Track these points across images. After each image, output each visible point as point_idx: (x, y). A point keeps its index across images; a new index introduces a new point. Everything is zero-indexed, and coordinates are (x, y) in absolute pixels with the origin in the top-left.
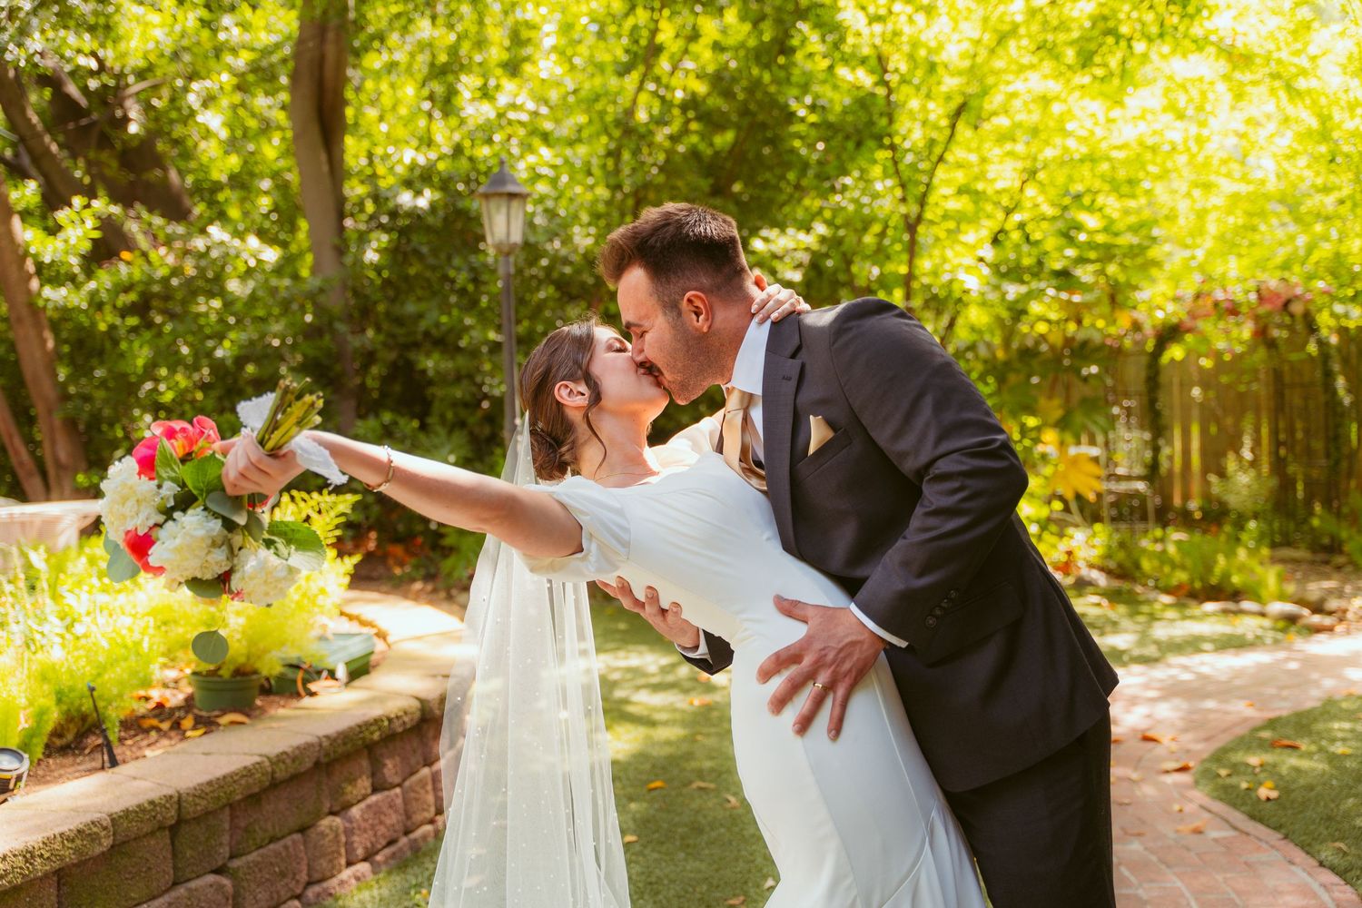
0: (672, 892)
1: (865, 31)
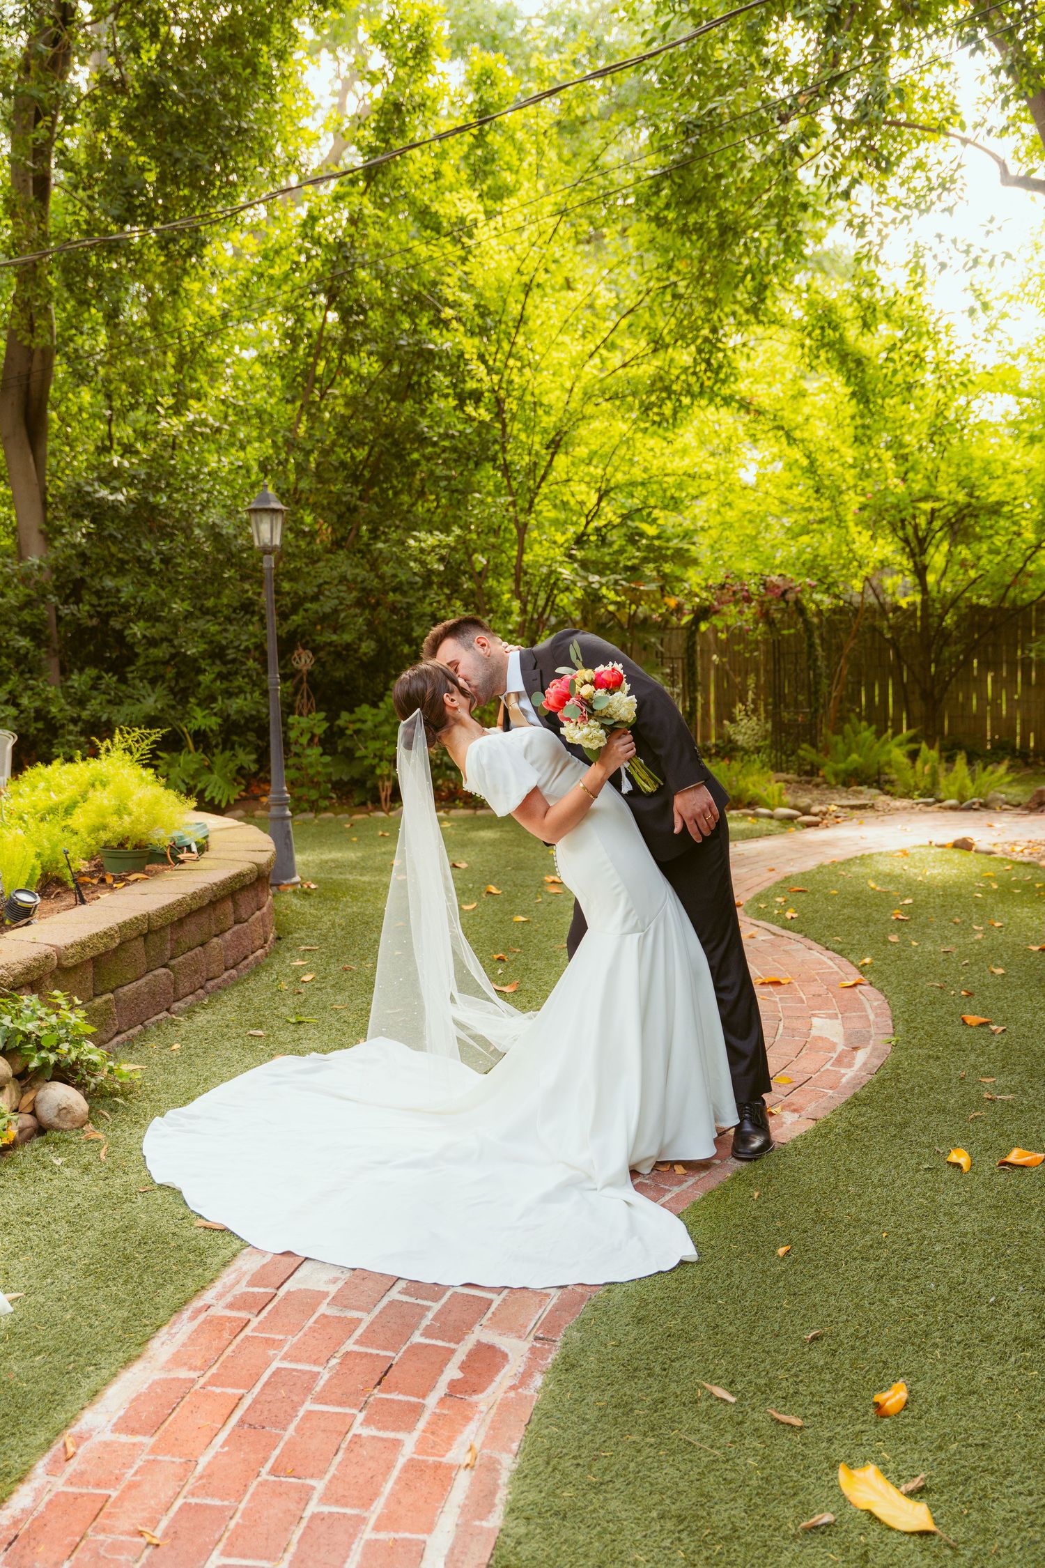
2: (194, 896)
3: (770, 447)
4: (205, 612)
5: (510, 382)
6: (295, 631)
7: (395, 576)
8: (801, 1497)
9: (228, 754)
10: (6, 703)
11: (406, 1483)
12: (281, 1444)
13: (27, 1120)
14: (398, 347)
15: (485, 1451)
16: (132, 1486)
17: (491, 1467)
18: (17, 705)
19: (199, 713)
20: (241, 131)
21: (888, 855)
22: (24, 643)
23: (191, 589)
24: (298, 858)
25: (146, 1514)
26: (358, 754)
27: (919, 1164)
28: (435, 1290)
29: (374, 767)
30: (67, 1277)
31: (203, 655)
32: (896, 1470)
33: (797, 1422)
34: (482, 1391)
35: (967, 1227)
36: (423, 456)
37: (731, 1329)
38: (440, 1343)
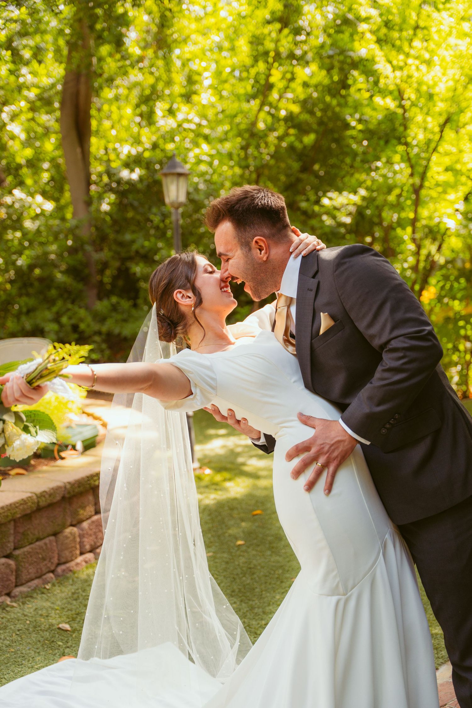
0: (262, 573)
1: (391, 75)
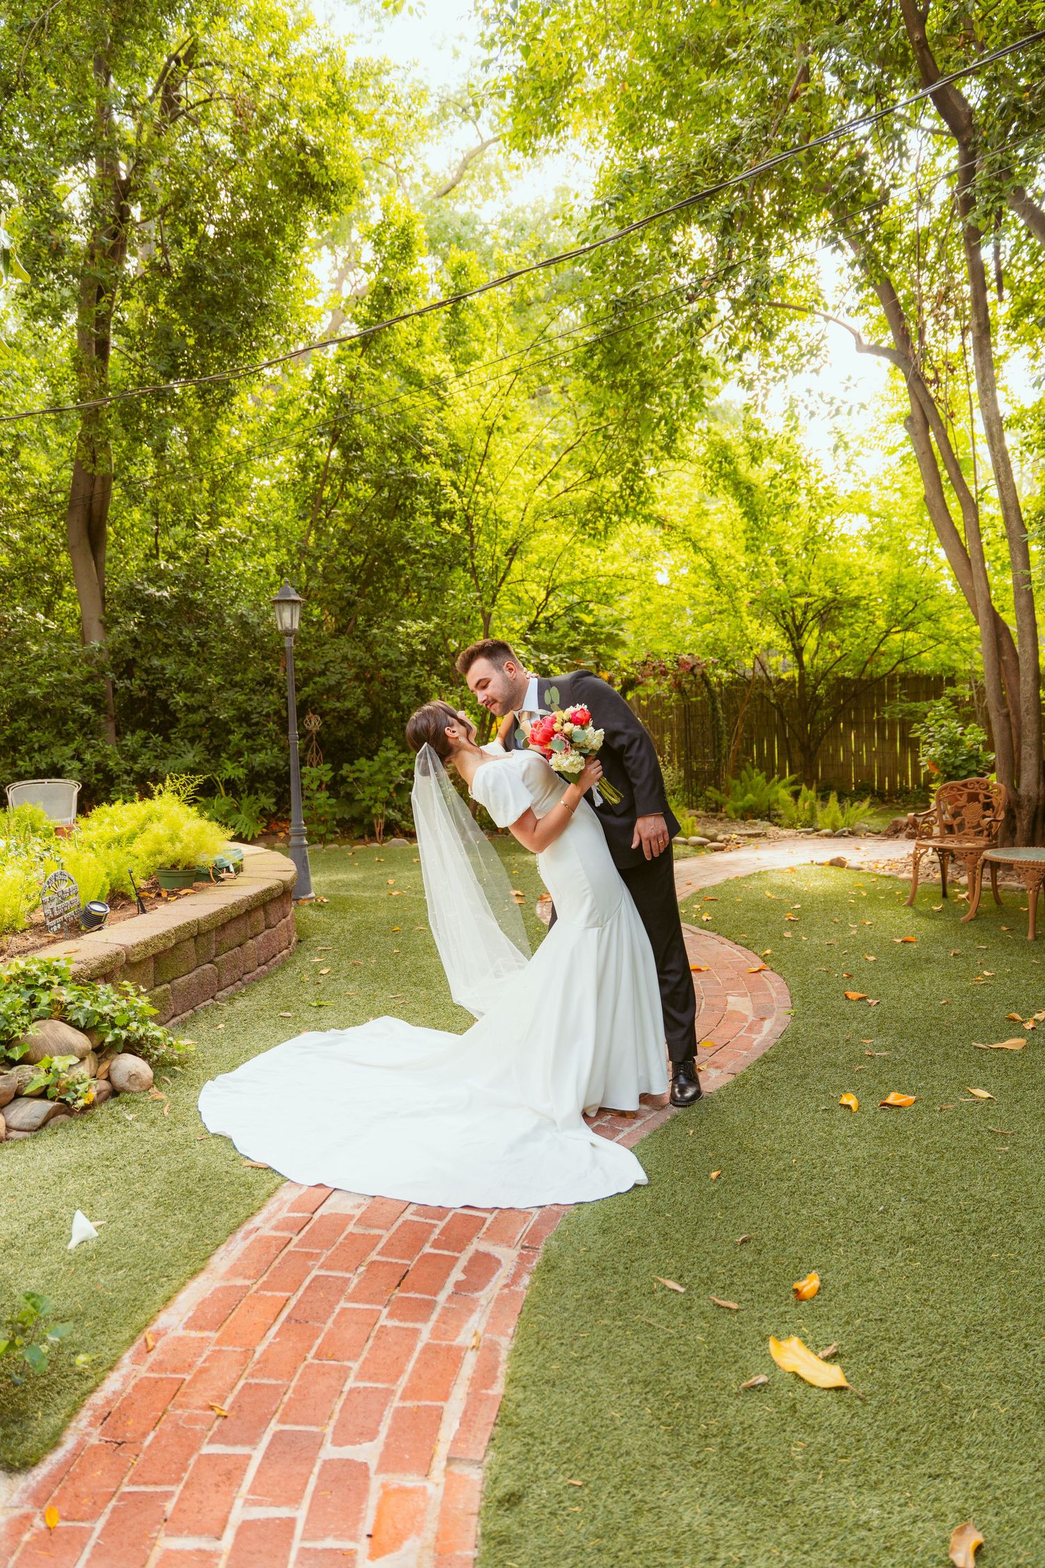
2: (234, 906)
3: (682, 554)
4: (234, 685)
5: (476, 503)
6: (306, 701)
7: (386, 655)
8: (740, 1364)
9: (253, 797)
10: (72, 758)
11: (424, 1362)
12: (323, 1335)
13: (104, 1085)
14: (388, 476)
15: (487, 1335)
16: (202, 1371)
17: (492, 1348)
18: (81, 760)
19: (229, 765)
20: (262, 306)
21: (781, 871)
22: (87, 710)
23: (223, 666)
24: (314, 879)
25: (215, 1393)
26: (357, 797)
27: (818, 1106)
28: (441, 1212)
29: (370, 808)
30: (141, 1208)
31: (232, 719)
32: (814, 1341)
33: (734, 1306)
34: (482, 1289)
35: (859, 1154)
36: (408, 561)
37: (678, 1236)
38: (446, 1253)
